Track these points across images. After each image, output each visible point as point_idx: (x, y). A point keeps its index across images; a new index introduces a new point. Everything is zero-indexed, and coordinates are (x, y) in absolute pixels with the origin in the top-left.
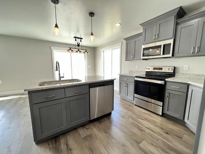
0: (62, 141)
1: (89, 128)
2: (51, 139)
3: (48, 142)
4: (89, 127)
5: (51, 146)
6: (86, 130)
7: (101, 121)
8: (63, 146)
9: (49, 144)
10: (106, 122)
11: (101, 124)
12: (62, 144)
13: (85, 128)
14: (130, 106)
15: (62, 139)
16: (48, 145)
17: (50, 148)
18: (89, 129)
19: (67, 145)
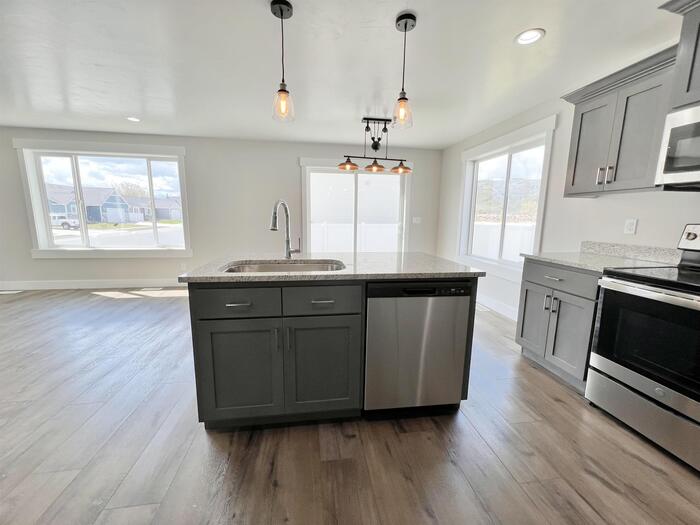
0: (266, 445)
1: (354, 436)
2: (242, 429)
3: (232, 436)
4: (357, 433)
5: (234, 449)
6: (342, 439)
7: (406, 428)
8: (261, 464)
9: (231, 443)
10: (424, 435)
11: (402, 436)
12: (261, 456)
13: (342, 433)
14: (558, 400)
15: (267, 439)
16: (228, 443)
17: (230, 455)
18: (353, 441)
19: (272, 464)
